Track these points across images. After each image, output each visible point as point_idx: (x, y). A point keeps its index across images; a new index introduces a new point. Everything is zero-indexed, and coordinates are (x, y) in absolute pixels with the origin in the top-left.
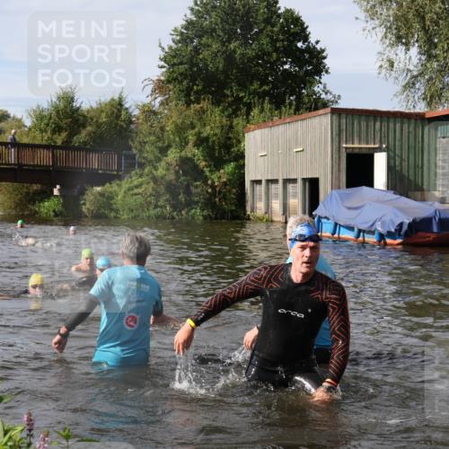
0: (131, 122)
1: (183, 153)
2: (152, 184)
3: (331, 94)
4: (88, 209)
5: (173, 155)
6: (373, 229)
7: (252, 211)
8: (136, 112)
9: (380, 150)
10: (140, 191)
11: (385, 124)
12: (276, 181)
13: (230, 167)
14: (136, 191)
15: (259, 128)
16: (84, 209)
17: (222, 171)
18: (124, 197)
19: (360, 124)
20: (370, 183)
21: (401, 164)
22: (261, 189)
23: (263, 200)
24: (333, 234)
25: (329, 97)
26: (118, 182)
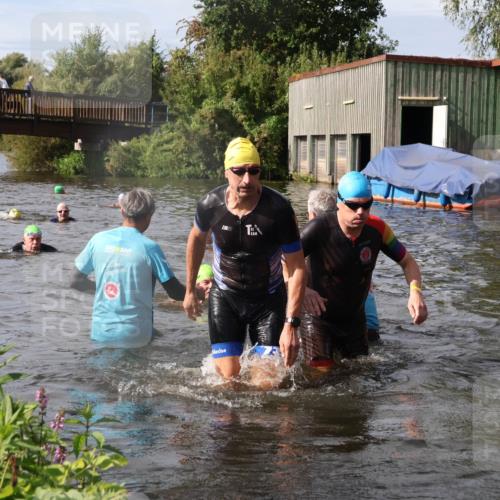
0: (163, 70)
1: (219, 105)
2: (184, 138)
3: (388, 38)
4: (112, 166)
5: (208, 107)
6: (437, 191)
7: (295, 170)
8: (169, 59)
9: (440, 102)
10: (171, 146)
11: (446, 73)
12: (322, 137)
13: (271, 121)
14: (166, 146)
15: (305, 77)
16: (108, 166)
17: (262, 125)
18: (152, 153)
19: (418, 73)
20: (428, 140)
21: (463, 118)
22: (305, 146)
23: (308, 159)
24: (386, 196)
25: (386, 43)
26: (146, 136)
